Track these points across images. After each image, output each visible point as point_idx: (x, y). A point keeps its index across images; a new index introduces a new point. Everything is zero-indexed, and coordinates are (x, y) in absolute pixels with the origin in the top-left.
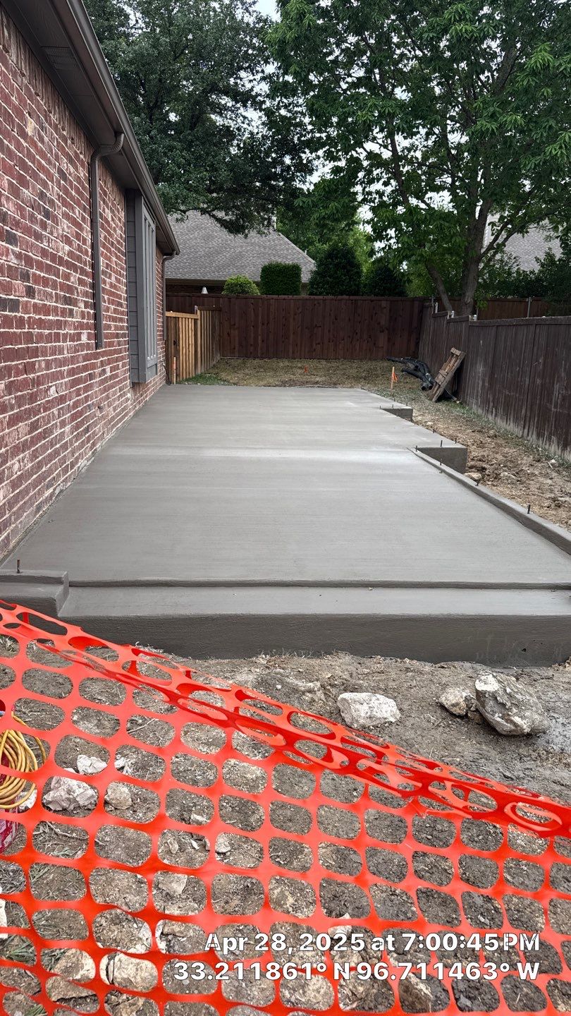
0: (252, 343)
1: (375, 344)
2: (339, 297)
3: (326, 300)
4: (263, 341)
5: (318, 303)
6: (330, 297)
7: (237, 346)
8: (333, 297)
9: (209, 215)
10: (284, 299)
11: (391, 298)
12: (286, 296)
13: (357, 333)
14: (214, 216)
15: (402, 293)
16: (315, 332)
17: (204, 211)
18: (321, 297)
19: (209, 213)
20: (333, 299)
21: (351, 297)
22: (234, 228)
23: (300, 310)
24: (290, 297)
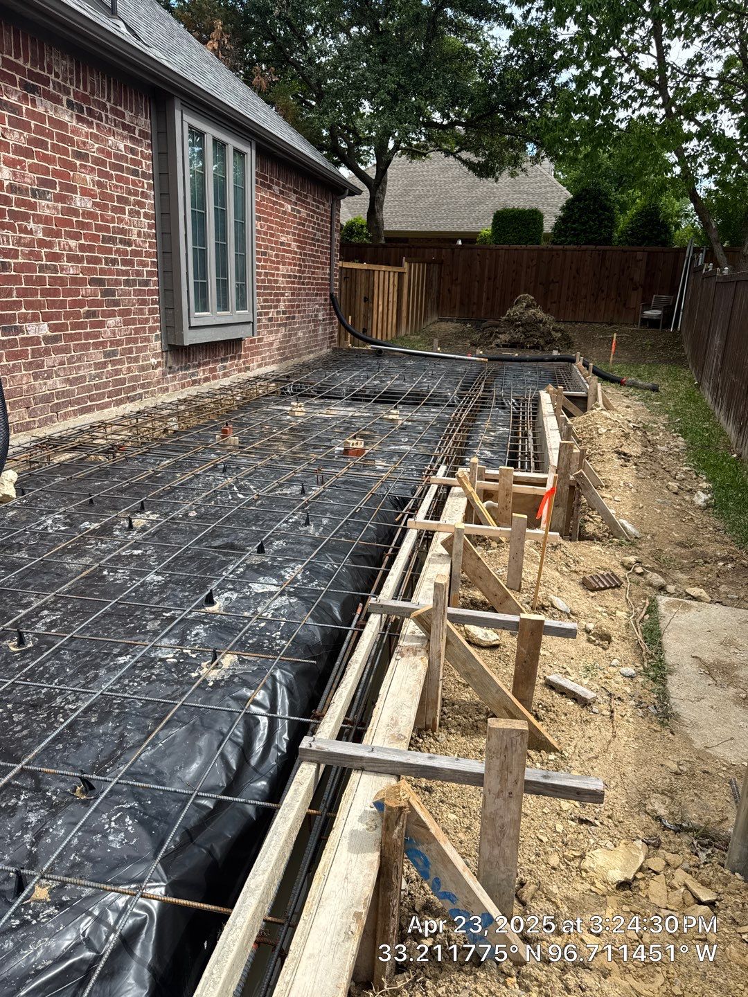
0: (475, 301)
1: (625, 304)
2: (584, 247)
3: (566, 250)
4: (488, 299)
5: (557, 254)
6: (572, 246)
7: (458, 304)
8: (575, 247)
9: (455, 156)
10: (516, 249)
11: (648, 249)
12: (518, 246)
13: (603, 291)
14: (460, 158)
15: (665, 243)
16: (551, 288)
17: (448, 153)
18: (561, 247)
19: (454, 154)
20: (575, 250)
21: (599, 247)
22: (484, 170)
23: (534, 262)
24: (524, 246)
